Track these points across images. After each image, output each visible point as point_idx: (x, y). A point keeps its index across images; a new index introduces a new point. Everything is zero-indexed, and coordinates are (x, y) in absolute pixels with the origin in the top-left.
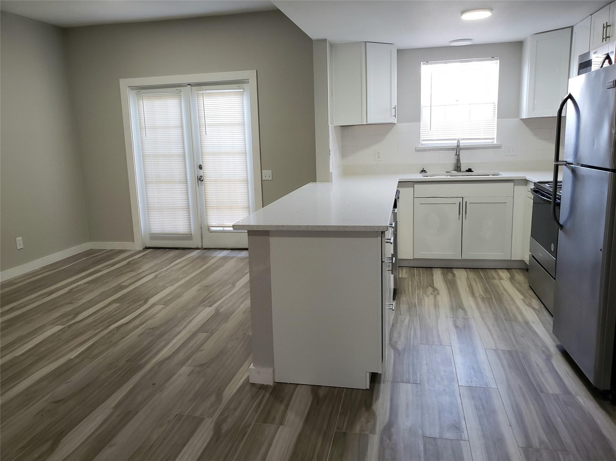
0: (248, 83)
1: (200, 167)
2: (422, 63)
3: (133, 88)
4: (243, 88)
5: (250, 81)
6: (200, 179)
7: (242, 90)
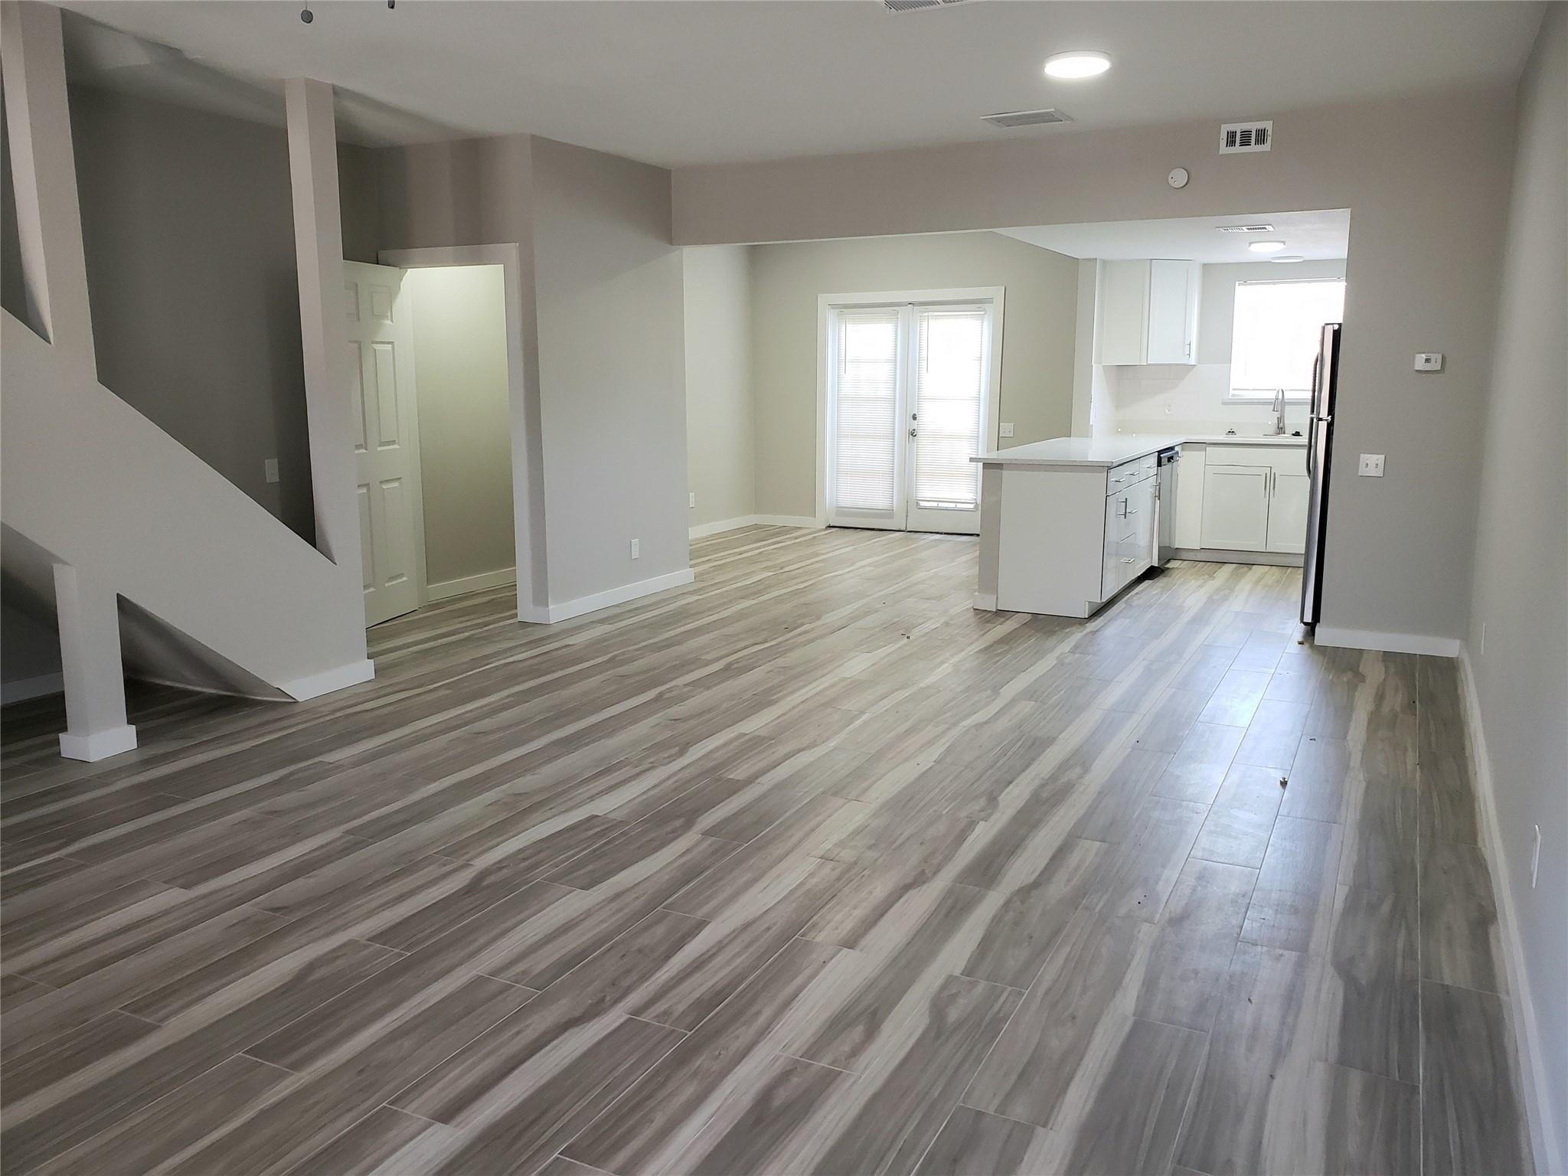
0: (992, 302)
1: (914, 418)
2: (1237, 283)
3: (833, 306)
4: (984, 310)
5: (994, 300)
6: (913, 434)
7: (983, 313)
